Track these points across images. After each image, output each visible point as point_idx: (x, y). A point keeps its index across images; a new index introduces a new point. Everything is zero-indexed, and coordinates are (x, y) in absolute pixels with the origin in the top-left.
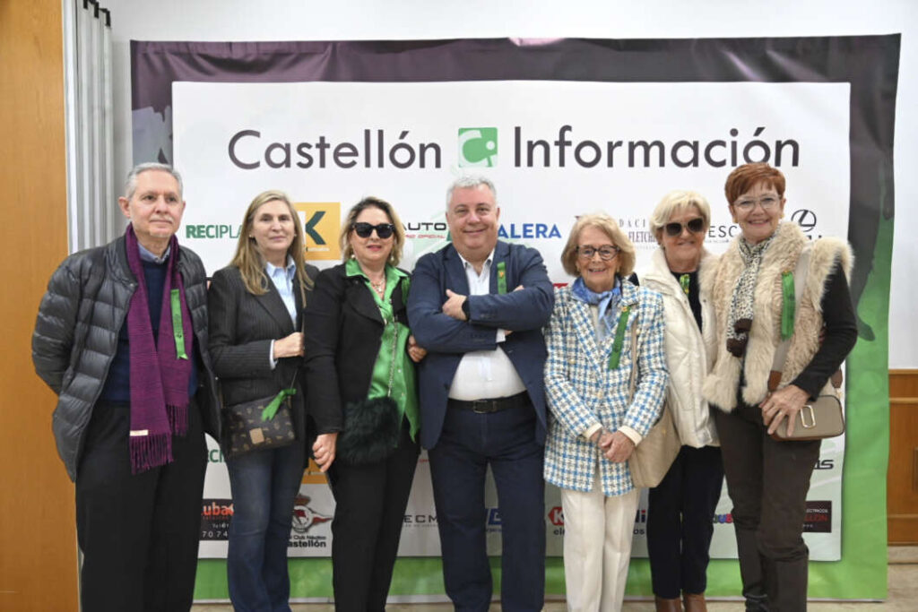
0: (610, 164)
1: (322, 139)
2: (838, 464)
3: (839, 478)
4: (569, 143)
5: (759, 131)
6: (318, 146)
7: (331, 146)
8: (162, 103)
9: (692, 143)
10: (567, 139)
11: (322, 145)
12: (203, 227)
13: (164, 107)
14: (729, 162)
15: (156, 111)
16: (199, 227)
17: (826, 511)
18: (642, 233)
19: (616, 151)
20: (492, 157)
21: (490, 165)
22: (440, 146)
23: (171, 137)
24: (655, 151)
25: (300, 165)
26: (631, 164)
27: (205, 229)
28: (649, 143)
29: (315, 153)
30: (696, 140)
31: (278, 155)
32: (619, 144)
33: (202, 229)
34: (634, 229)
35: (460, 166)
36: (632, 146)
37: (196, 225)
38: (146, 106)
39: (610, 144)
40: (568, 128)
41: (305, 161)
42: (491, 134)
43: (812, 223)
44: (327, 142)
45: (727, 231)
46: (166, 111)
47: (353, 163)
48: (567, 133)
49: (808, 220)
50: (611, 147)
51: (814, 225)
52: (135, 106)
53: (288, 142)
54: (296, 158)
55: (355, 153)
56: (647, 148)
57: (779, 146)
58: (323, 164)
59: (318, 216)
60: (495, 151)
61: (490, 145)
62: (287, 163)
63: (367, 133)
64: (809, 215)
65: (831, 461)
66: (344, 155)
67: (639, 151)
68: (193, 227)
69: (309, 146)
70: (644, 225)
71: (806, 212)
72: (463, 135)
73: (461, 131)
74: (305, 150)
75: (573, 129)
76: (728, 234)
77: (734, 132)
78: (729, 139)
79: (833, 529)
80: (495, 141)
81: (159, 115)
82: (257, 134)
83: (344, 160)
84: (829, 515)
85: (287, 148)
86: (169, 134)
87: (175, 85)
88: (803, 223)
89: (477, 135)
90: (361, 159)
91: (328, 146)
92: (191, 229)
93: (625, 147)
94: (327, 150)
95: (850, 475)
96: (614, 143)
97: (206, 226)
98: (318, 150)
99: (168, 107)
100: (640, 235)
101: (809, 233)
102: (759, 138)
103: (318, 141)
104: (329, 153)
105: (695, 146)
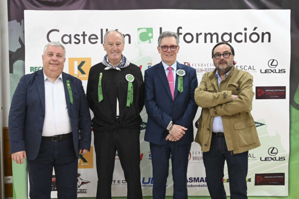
0: (197, 42)
1: (84, 33)
2: (287, 158)
3: (287, 164)
4: (181, 34)
5: (255, 28)
6: (82, 35)
7: (87, 35)
8: (20, 18)
9: (229, 34)
10: (180, 32)
11: (84, 35)
12: (37, 67)
13: (21, 20)
14: (244, 41)
15: (18, 22)
16: (35, 67)
17: (282, 177)
18: (210, 69)
19: (200, 37)
20: (151, 39)
21: (150, 42)
22: (131, 35)
23: (24, 32)
24: (215, 37)
25: (75, 43)
26: (205, 42)
27: (38, 68)
28: (212, 34)
29: (81, 38)
30: (231, 32)
31: (67, 39)
32: (201, 34)
33: (36, 68)
34: (207, 67)
35: (138, 43)
36: (206, 35)
37: (34, 67)
38: (14, 20)
39: (197, 34)
40: (181, 28)
41: (77, 41)
42: (150, 30)
43: (276, 64)
44: (86, 34)
45: (243, 67)
46: (22, 21)
47: (96, 42)
48: (180, 30)
49: (275, 63)
50: (198, 35)
51: (277, 65)
52: (9, 20)
53: (70, 34)
54: (73, 40)
55: (97, 38)
56: (212, 35)
57: (263, 34)
58: (84, 43)
59: (83, 63)
60: (152, 37)
61: (150, 35)
62: (70, 42)
63: (102, 30)
64: (275, 61)
65: (284, 157)
66: (93, 38)
67: (209, 37)
68: (33, 67)
69: (79, 35)
70: (211, 66)
71: (274, 60)
72: (140, 30)
73: (139, 29)
74: (77, 37)
75: (182, 28)
76: (243, 69)
77: (245, 29)
78: (243, 32)
79: (285, 184)
80: (152, 33)
81: (19, 23)
82: (58, 31)
83: (93, 41)
84: (284, 179)
85: (70, 36)
86: (23, 31)
87: (25, 11)
88: (273, 64)
89: (145, 31)
90: (99, 40)
91: (86, 35)
92: (32, 69)
93: (203, 35)
94: (86, 37)
95: (291, 163)
96: (199, 34)
97: (38, 67)
98: (82, 37)
99: (23, 20)
100: (209, 70)
101: (275, 69)
102: (255, 31)
103: (82, 34)
104: (87, 38)
105: (230, 35)
